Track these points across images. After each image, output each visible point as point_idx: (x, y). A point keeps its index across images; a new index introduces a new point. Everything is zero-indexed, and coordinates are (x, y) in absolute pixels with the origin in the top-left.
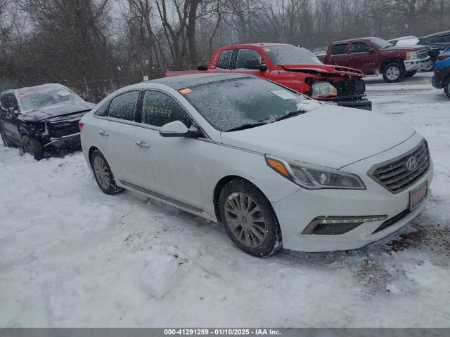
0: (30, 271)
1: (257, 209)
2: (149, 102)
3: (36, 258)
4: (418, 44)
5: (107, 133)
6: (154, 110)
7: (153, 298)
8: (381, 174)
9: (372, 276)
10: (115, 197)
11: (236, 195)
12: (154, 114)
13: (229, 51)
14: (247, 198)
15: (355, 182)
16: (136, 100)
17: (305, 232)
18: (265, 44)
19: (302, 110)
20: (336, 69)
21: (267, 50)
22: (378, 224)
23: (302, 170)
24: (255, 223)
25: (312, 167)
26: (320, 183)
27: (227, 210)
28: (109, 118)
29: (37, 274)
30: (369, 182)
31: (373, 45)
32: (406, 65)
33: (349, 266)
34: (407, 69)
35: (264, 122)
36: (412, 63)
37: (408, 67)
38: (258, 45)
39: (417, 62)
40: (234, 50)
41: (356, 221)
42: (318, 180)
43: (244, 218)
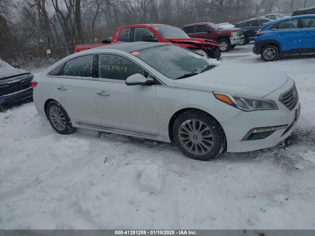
0: (40, 191)
1: (207, 128)
2: (105, 63)
3: (42, 181)
4: (235, 27)
5: (65, 88)
6: (111, 68)
7: (153, 194)
8: (284, 100)
9: (283, 162)
10: (71, 135)
11: (189, 121)
12: (110, 71)
13: (128, 29)
14: (198, 123)
15: (272, 105)
16: (91, 62)
17: (243, 139)
18: (154, 25)
19: (213, 64)
20: (205, 41)
21: (156, 29)
22: (284, 130)
23: (240, 100)
24: (204, 138)
25: (248, 97)
26: (252, 107)
27: (180, 132)
28: (64, 76)
29: (46, 192)
30: (279, 104)
31: (210, 28)
32: (231, 41)
33: (268, 158)
34: (232, 43)
35: (195, 72)
36: (235, 39)
37: (232, 42)
38: (149, 25)
39: (238, 39)
40: (131, 28)
41: (273, 129)
42: (251, 105)
43: (195, 135)
